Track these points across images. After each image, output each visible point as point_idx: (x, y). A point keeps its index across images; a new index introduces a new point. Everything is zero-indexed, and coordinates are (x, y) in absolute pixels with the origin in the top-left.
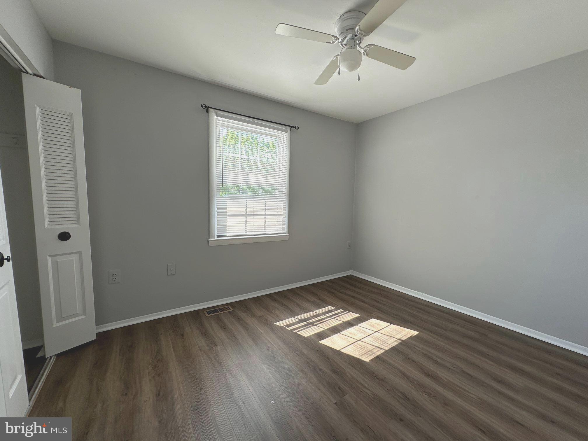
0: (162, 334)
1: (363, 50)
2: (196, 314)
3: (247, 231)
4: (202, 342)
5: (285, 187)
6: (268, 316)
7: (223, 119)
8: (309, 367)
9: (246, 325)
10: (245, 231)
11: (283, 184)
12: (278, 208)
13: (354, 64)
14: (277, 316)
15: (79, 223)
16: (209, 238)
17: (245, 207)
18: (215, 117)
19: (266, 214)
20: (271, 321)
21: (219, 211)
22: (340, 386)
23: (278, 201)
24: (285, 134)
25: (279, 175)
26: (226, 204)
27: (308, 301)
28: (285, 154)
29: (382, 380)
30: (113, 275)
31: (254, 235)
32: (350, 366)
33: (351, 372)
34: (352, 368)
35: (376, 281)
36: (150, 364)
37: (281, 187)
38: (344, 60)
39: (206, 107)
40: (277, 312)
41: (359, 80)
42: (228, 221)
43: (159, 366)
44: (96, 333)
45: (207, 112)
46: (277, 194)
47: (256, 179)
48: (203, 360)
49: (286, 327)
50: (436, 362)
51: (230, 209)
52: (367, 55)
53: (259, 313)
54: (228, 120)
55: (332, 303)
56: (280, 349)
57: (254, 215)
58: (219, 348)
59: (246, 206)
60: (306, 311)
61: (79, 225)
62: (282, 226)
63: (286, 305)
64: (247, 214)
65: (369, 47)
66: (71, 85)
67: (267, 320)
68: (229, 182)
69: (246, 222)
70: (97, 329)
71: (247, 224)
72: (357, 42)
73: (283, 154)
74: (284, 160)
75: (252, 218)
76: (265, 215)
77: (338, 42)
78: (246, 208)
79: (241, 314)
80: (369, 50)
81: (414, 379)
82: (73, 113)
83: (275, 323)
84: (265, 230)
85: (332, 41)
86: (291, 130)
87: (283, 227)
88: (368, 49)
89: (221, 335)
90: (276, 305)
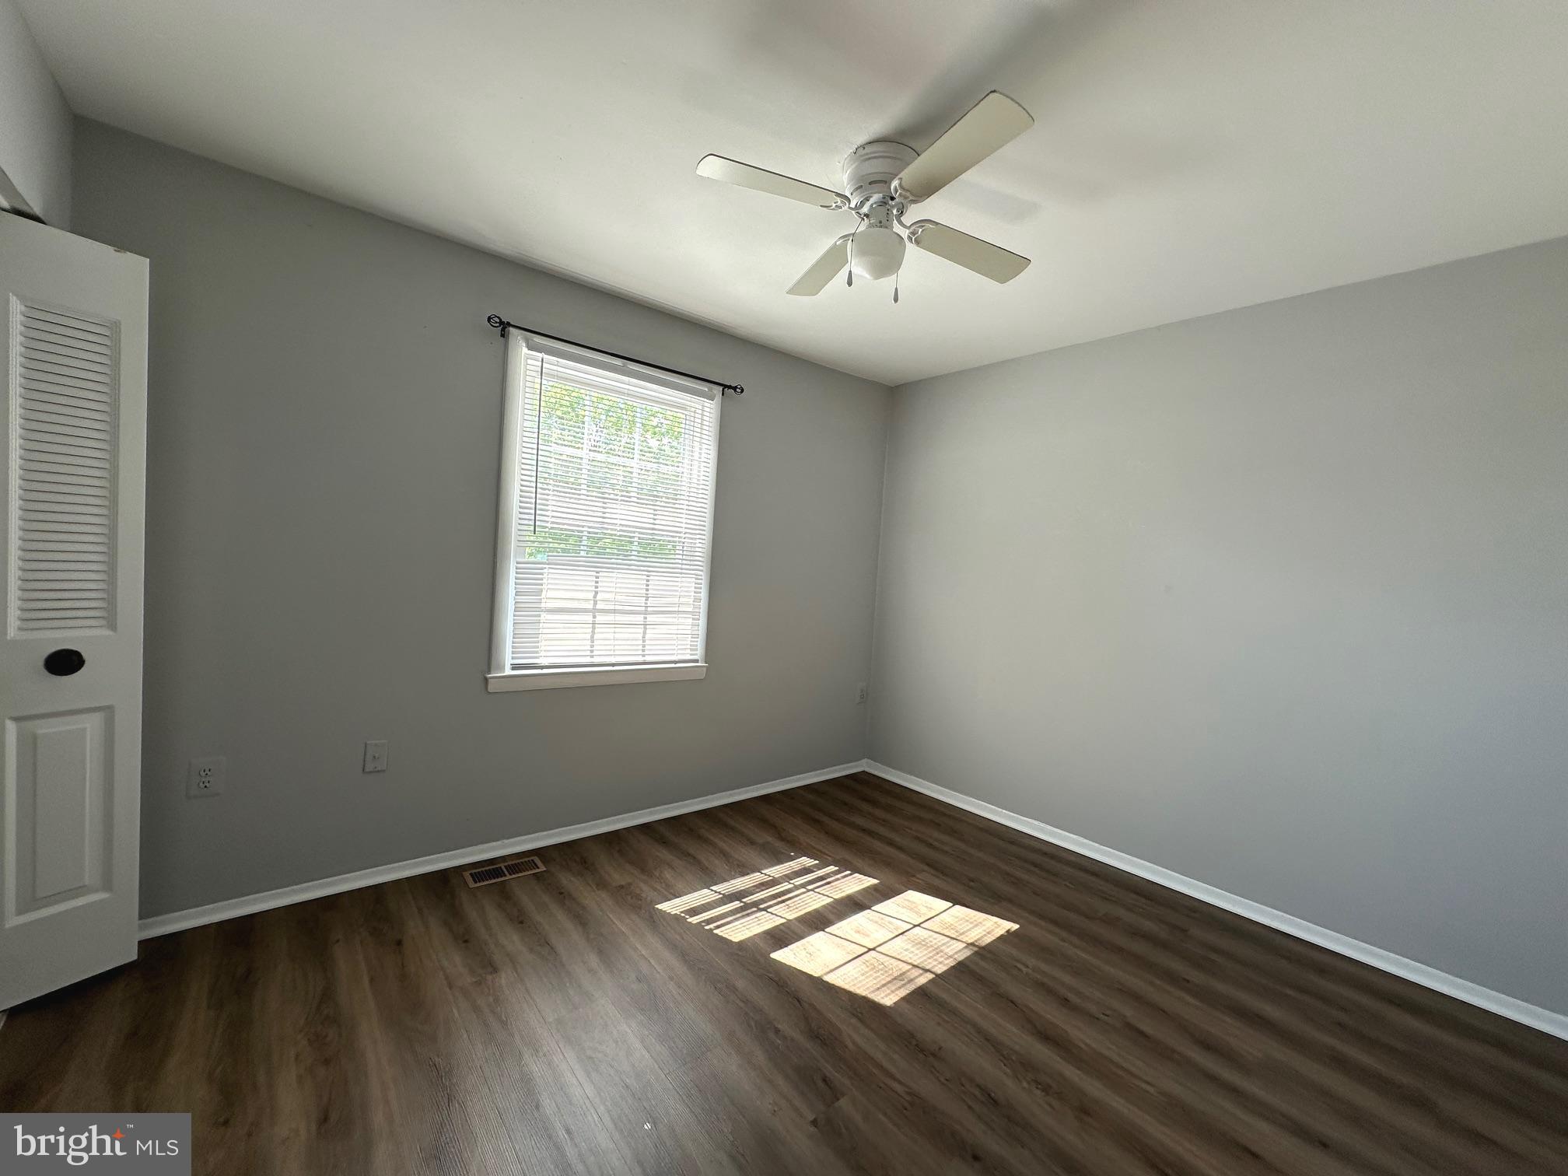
0: (338, 941)
1: (908, 231)
2: (440, 883)
3: (595, 653)
4: (454, 962)
5: (701, 541)
6: (642, 885)
7: (546, 357)
8: (750, 1026)
9: (581, 912)
10: (588, 653)
11: (697, 532)
12: (682, 594)
13: (887, 262)
14: (668, 886)
15: (112, 626)
16: (489, 672)
17: (593, 589)
18: (525, 350)
19: (649, 609)
20: (649, 898)
21: (520, 598)
22: (828, 1074)
23: (683, 575)
24: (708, 403)
25: (687, 507)
26: (542, 579)
27: (752, 843)
28: (706, 456)
29: (934, 1055)
30: (202, 773)
31: (613, 665)
32: (854, 1021)
33: (856, 1036)
34: (859, 1025)
35: (928, 788)
36: (301, 1031)
37: (692, 539)
38: (863, 252)
39: (501, 323)
40: (668, 875)
41: (896, 300)
42: (545, 625)
43: (326, 1036)
44: (140, 942)
45: (503, 336)
46: (680, 557)
47: (624, 516)
48: (456, 1015)
49: (687, 917)
50: (1065, 1002)
51: (551, 594)
52: (918, 242)
53: (617, 877)
54: (559, 360)
55: (814, 848)
56: (671, 978)
57: (615, 611)
58: (504, 979)
59: (597, 587)
60: (744, 870)
61: (112, 630)
62: (689, 643)
63: (692, 856)
64: (598, 607)
65: (923, 226)
66: (121, 246)
67: (638, 897)
68: (553, 523)
69: (594, 628)
70: (141, 928)
71: (596, 637)
72: (895, 212)
73: (700, 454)
74: (703, 469)
75: (610, 618)
76: (646, 613)
77: (850, 208)
78: (596, 593)
79: (569, 881)
80: (922, 232)
81: (1011, 1049)
82: (120, 322)
83: (659, 906)
84: (643, 651)
85: (834, 205)
86: (723, 394)
87: (691, 645)
88: (921, 230)
89: (511, 940)
90: (664, 854)
